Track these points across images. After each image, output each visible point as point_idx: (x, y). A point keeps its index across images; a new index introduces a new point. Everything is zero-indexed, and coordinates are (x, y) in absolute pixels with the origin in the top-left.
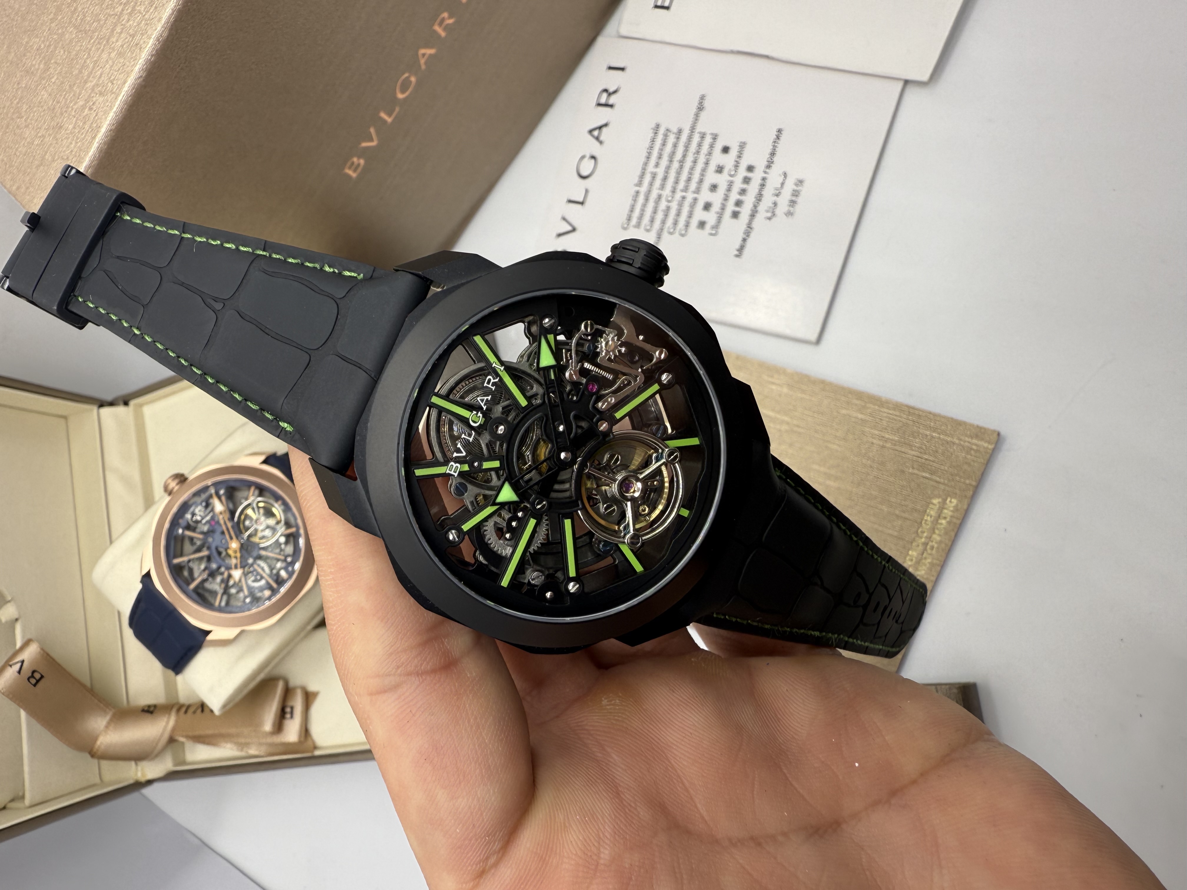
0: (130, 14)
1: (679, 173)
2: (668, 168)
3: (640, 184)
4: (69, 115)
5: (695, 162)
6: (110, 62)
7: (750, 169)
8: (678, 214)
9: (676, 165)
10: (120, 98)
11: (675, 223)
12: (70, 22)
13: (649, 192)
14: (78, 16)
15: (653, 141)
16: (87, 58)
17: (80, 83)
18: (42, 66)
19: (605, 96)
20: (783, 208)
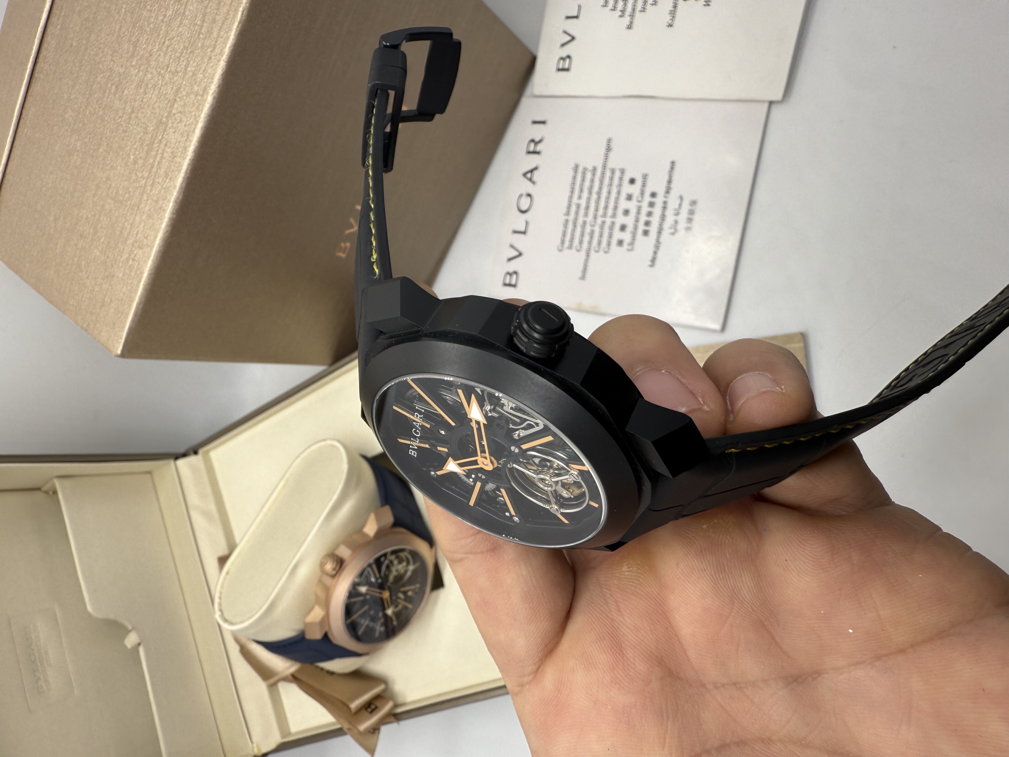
0: (152, 185)
1: (598, 203)
2: (589, 199)
3: (568, 213)
4: (118, 266)
5: (609, 193)
6: (143, 224)
7: (653, 195)
8: (601, 235)
9: (594, 196)
11: (599, 243)
12: (108, 195)
13: (576, 220)
14: (113, 190)
15: (574, 178)
16: (125, 222)
17: (122, 241)
18: (92, 231)
19: (532, 145)
20: (682, 224)
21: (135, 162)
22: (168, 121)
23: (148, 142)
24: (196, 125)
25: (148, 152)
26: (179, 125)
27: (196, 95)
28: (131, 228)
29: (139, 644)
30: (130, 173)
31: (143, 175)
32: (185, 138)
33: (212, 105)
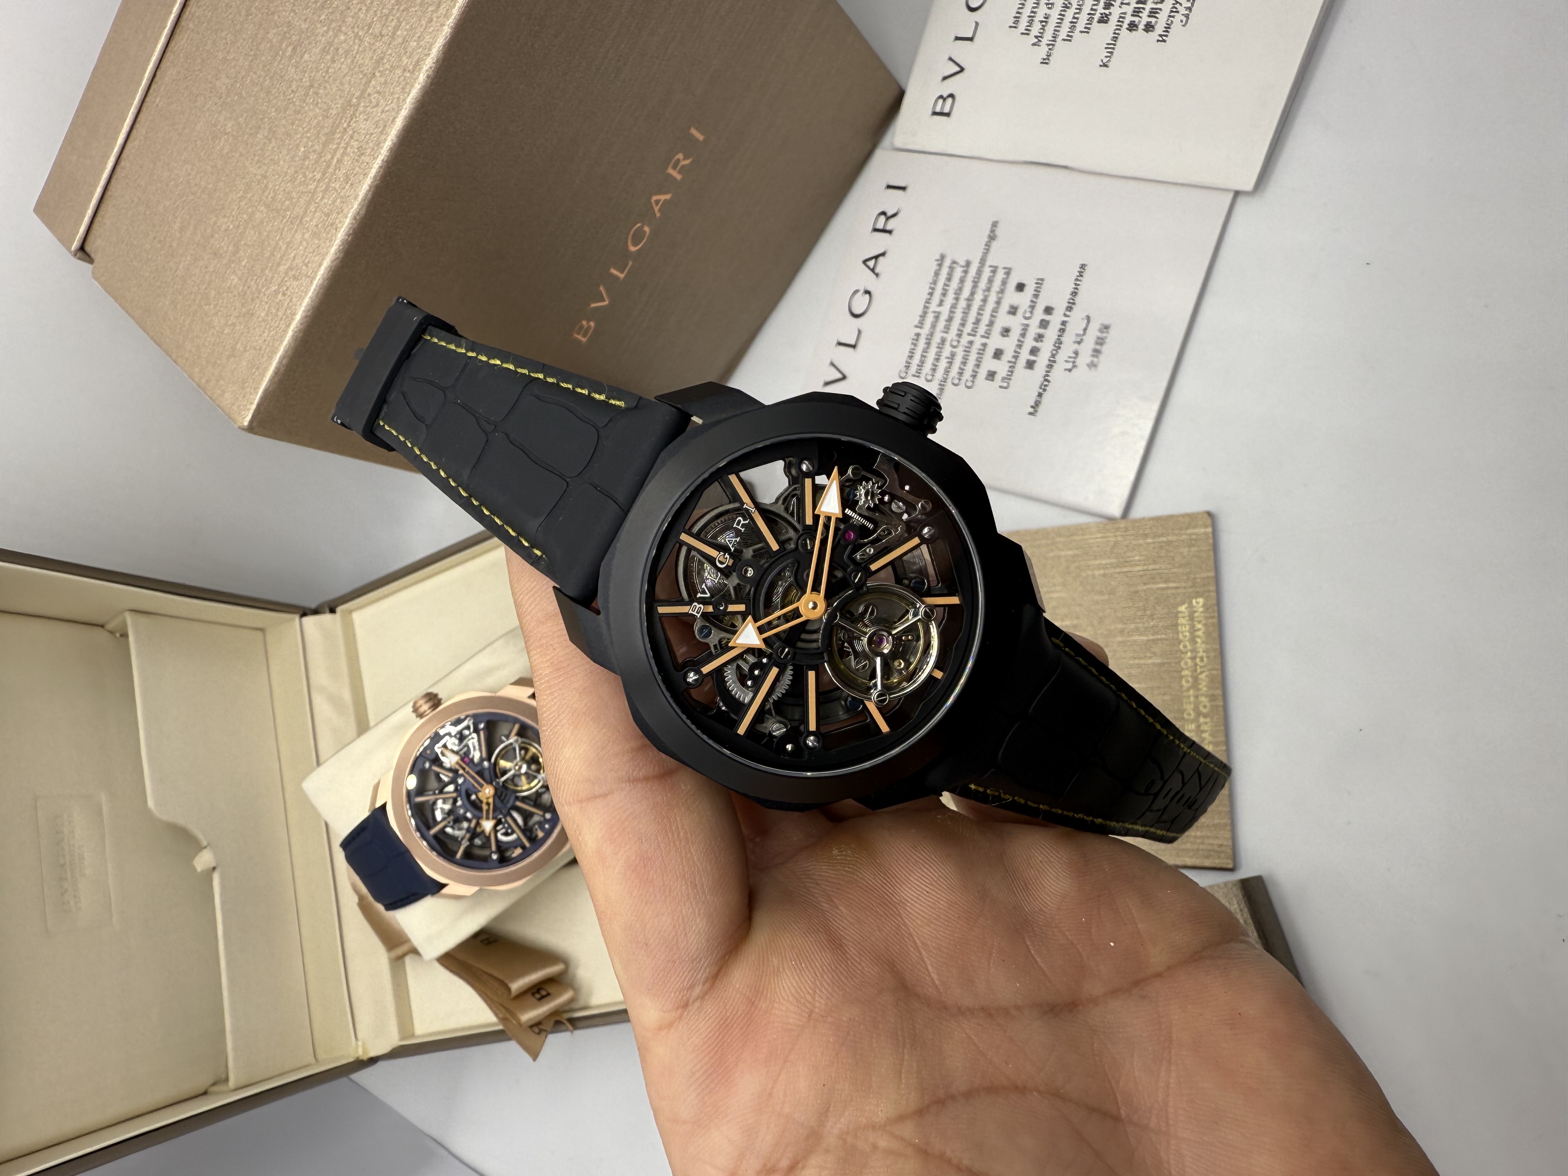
0: (325, 192)
1: (966, 313)
2: (954, 307)
3: (920, 325)
4: (261, 301)
5: (985, 301)
6: (304, 244)
7: (1048, 310)
8: (964, 363)
9: (962, 304)
10: (315, 282)
11: (961, 372)
12: (261, 200)
14: (269, 193)
15: (937, 274)
16: (279, 239)
17: (272, 266)
18: (231, 248)
19: (882, 219)
20: (1085, 358)
21: (305, 157)
22: (359, 104)
23: (326, 130)
24: (398, 112)
25: (325, 144)
26: (374, 109)
27: (405, 70)
28: (287, 248)
29: (214, 868)
30: (296, 172)
31: (315, 176)
32: (380, 129)
33: (424, 87)
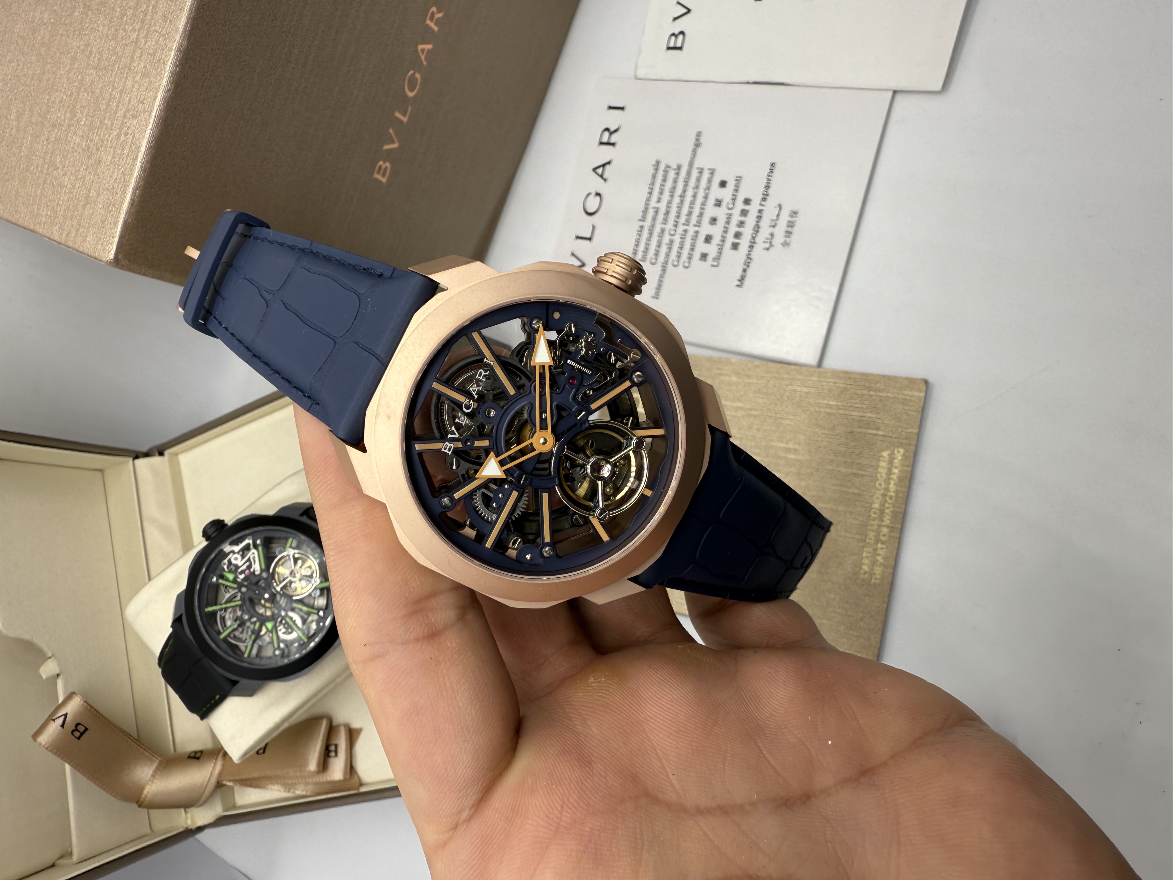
1: (680, 207)
2: (670, 202)
5: (694, 196)
7: (747, 201)
8: (681, 248)
9: (677, 200)
11: (679, 256)
13: (653, 226)
15: (654, 177)
19: (607, 134)
20: (779, 237)
